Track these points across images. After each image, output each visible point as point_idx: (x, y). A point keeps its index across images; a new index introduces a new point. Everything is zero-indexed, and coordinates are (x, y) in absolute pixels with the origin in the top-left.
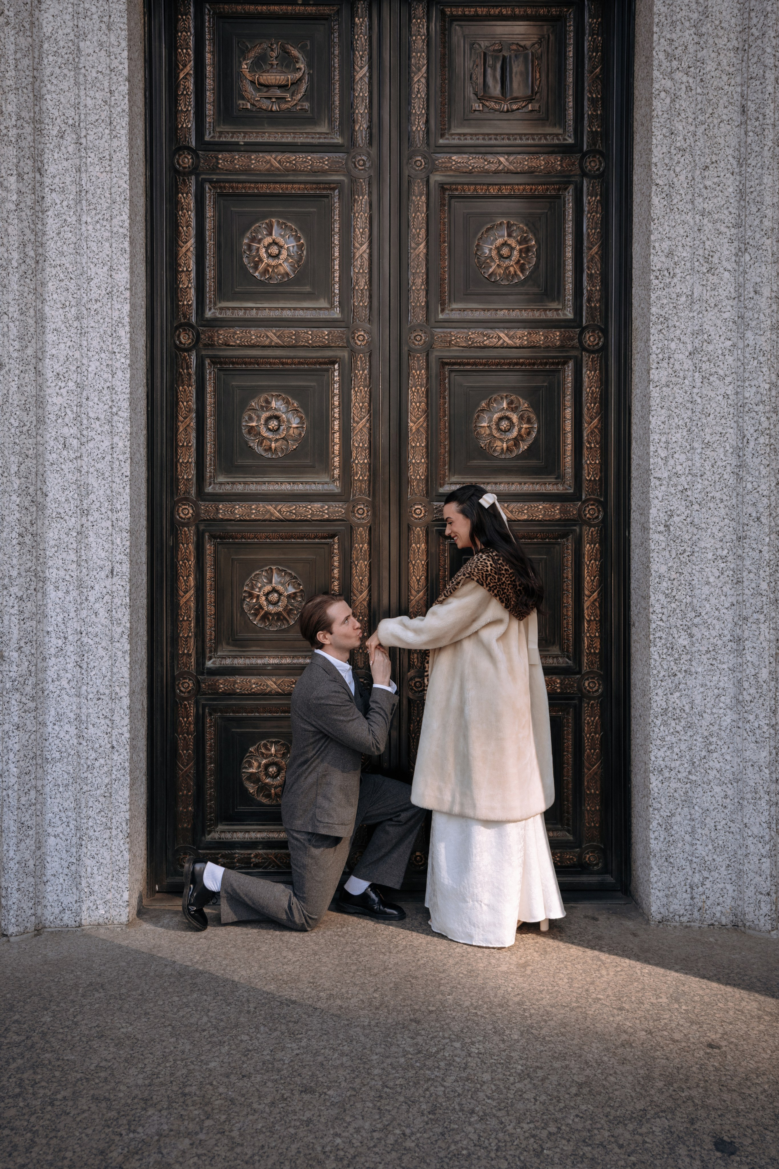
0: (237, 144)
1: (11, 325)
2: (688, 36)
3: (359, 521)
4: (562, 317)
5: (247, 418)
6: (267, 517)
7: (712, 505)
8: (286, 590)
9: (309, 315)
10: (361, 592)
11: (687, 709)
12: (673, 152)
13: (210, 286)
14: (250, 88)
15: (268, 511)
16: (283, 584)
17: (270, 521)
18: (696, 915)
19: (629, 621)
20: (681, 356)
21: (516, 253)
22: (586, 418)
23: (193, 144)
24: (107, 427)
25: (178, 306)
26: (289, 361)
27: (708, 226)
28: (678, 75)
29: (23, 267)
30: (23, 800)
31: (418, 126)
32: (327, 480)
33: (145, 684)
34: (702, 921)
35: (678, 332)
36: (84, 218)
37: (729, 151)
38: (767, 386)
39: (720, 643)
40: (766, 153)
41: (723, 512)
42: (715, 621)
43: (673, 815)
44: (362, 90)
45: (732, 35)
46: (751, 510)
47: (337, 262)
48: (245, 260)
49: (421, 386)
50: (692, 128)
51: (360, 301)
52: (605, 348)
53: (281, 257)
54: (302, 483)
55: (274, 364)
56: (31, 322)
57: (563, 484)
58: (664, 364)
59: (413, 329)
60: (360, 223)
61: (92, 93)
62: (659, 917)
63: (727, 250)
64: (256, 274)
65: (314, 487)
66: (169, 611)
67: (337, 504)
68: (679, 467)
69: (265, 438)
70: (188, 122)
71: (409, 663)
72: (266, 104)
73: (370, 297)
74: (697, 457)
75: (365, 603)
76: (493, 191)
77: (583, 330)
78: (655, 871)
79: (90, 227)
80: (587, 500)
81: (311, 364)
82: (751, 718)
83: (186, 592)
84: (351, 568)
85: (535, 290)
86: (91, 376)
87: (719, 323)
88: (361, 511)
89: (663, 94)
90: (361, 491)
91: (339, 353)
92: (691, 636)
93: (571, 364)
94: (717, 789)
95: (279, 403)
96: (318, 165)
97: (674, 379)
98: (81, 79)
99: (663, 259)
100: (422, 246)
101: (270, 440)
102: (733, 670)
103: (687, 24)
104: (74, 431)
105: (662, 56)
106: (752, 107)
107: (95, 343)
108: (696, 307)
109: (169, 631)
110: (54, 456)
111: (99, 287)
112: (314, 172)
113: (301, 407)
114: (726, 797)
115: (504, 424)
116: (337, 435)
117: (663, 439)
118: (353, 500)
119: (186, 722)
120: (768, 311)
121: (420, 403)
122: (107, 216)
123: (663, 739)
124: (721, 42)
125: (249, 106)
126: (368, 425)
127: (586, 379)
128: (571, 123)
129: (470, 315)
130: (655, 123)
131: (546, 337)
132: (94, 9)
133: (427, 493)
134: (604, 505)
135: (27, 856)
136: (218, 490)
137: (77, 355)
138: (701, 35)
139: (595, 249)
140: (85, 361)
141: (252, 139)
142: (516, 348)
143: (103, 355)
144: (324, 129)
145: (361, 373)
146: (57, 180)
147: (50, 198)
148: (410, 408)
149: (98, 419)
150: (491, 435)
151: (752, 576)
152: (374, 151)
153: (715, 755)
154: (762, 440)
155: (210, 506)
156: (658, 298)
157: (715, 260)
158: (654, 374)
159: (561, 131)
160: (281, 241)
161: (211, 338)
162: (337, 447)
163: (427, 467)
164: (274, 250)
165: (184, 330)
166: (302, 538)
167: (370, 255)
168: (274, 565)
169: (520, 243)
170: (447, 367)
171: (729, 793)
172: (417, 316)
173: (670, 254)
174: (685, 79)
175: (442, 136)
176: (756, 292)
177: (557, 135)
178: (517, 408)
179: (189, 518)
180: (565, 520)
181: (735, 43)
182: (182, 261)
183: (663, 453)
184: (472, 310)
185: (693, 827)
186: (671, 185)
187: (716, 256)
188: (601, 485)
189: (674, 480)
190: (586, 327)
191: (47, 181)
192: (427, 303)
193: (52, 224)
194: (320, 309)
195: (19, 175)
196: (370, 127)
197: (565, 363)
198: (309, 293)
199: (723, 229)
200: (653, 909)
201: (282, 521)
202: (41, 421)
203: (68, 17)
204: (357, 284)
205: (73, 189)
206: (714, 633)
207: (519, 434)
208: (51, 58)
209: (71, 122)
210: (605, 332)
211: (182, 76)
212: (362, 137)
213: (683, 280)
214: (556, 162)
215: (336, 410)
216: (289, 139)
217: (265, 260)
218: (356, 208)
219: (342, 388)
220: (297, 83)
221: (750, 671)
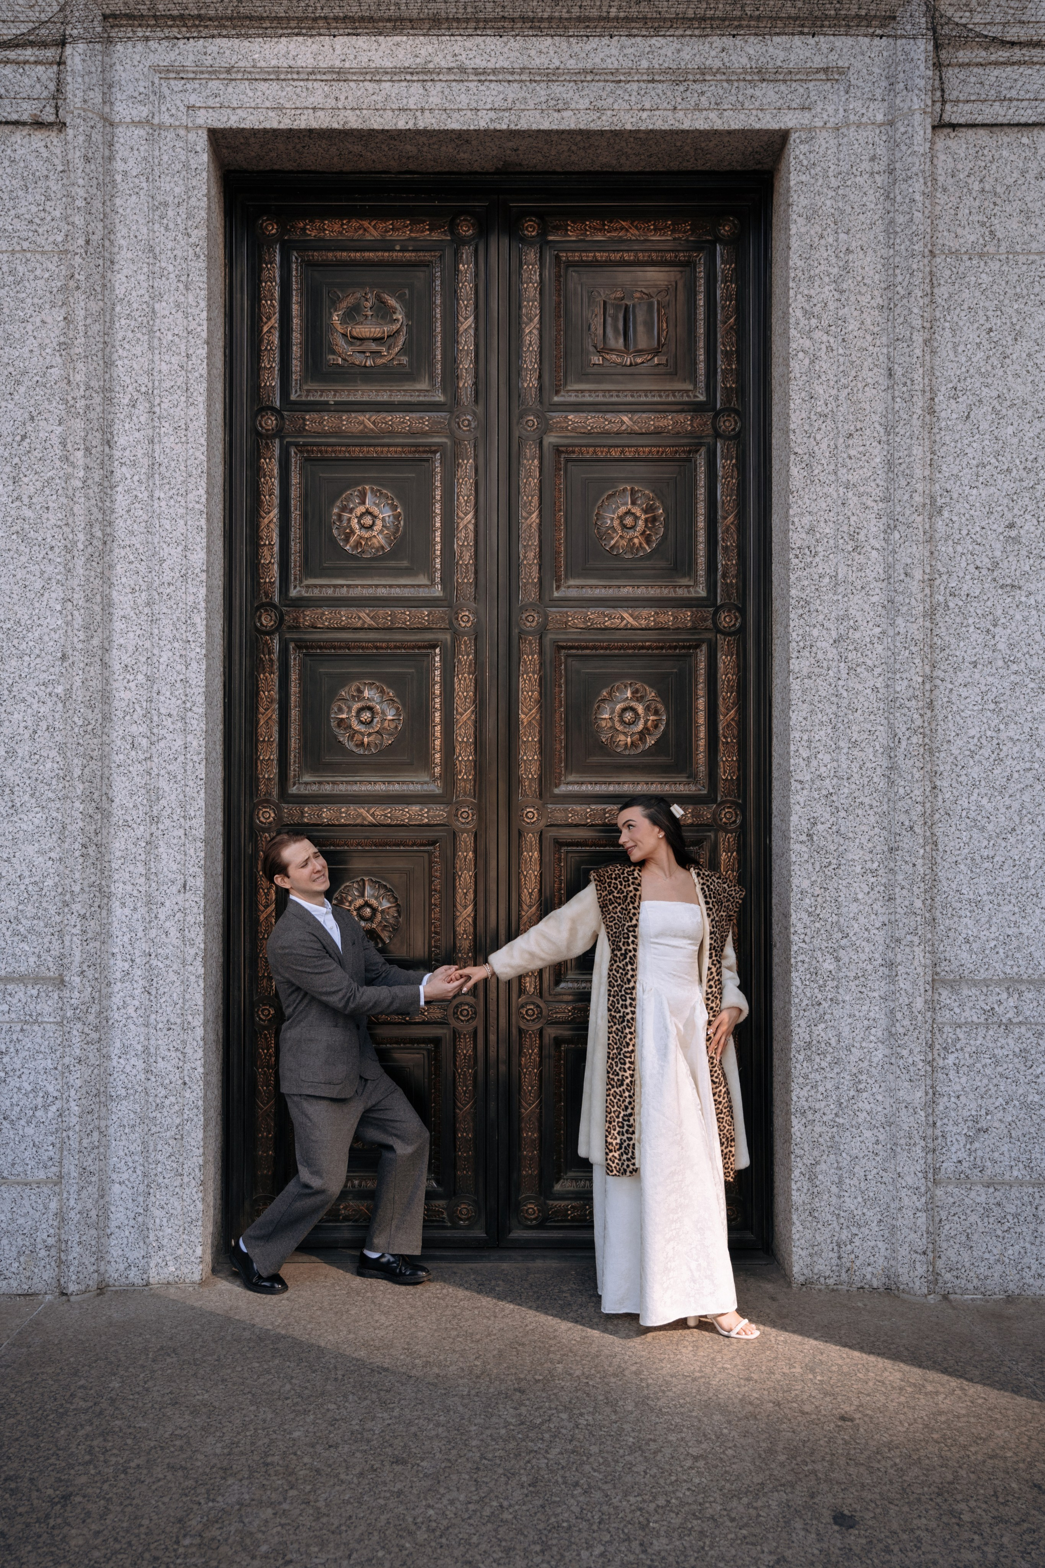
0: (326, 403)
1: (76, 613)
2: (828, 292)
3: (462, 826)
4: (693, 595)
5: (336, 709)
6: (359, 821)
7: (860, 812)
8: (380, 904)
9: (407, 593)
10: (465, 907)
11: (833, 1042)
12: (814, 417)
13: (295, 561)
14: (341, 342)
15: (361, 815)
16: (376, 898)
17: (362, 826)
18: (844, 1276)
19: (771, 941)
20: (824, 644)
21: (641, 523)
22: (722, 708)
23: (278, 404)
24: (180, 725)
25: (259, 583)
26: (384, 645)
27: (853, 500)
28: (817, 335)
29: (90, 550)
30: (85, 1142)
31: (530, 382)
32: (427, 779)
33: (221, 1012)
34: (850, 1284)
35: (821, 617)
36: (157, 494)
37: (876, 418)
38: (920, 680)
39: (870, 967)
40: (916, 422)
41: (873, 819)
42: (864, 944)
43: (818, 1163)
44: (466, 342)
45: (876, 293)
46: (903, 817)
47: (438, 533)
48: (335, 532)
49: (534, 673)
50: (834, 392)
51: (465, 578)
52: (743, 629)
53: (375, 528)
54: (398, 783)
55: (368, 648)
56: (97, 609)
57: (696, 783)
58: (806, 653)
59: (524, 608)
60: (464, 490)
61: (167, 358)
62: (802, 1279)
63: (874, 527)
64: (347, 548)
65: (411, 787)
66: (247, 928)
67: (438, 806)
68: (823, 769)
69: (356, 732)
70: (272, 380)
71: (520, 989)
72: (359, 359)
73: (476, 572)
74: (843, 758)
75: (470, 920)
76: (615, 453)
77: (718, 609)
78: (798, 1226)
79: (163, 504)
80: (723, 802)
81: (409, 648)
82: (905, 1053)
83: (266, 907)
84: (454, 880)
85: (663, 564)
86: (162, 668)
87: (866, 607)
88: (465, 815)
89: (801, 355)
90: (465, 793)
92: (837, 959)
93: (704, 647)
94: (867, 1134)
95: (372, 692)
96: (417, 426)
97: (817, 670)
98: (156, 342)
99: (804, 536)
100: (534, 515)
101: (363, 734)
102: (885, 999)
103: (826, 279)
104: (143, 729)
105: (799, 313)
106: (899, 371)
107: (167, 631)
108: (841, 589)
109: (247, 950)
110: (121, 757)
111: (172, 569)
112: (412, 434)
113: (398, 696)
114: (877, 1142)
115: (628, 716)
116: (438, 728)
117: (805, 737)
118: (457, 802)
119: (266, 1055)
120: (920, 596)
121: (532, 692)
122: (182, 491)
123: (806, 1077)
124: (865, 300)
125: (340, 361)
126: (473, 717)
127: (721, 665)
128: (702, 378)
129: (588, 593)
130: (793, 386)
131: (675, 618)
132: (171, 268)
133: (541, 794)
134: (743, 808)
135: (89, 1205)
136: (303, 791)
137: (148, 644)
138: (842, 292)
139: (731, 518)
140: (156, 651)
141: (344, 397)
142: (642, 629)
143: (176, 645)
144: (424, 386)
145: (465, 658)
146: (127, 453)
147: (121, 471)
148: (521, 698)
149: (170, 715)
150: (613, 728)
151: (905, 892)
152: (480, 410)
153: (865, 1095)
154: (914, 740)
155: (295, 809)
156: (799, 579)
157: (862, 537)
158: (794, 665)
159: (691, 387)
160: (375, 510)
161: (296, 619)
162: (437, 742)
163: (541, 765)
164: (368, 520)
165: (266, 611)
166: (398, 845)
167: (476, 526)
168: (366, 875)
169: (646, 512)
170: (563, 652)
171: (881, 1138)
172: (528, 594)
173: (811, 530)
174: (825, 338)
175: (557, 392)
176: (906, 574)
177: (687, 391)
178: (642, 697)
179: (270, 823)
180: (698, 825)
181: (879, 301)
182: (264, 534)
183: (805, 753)
184: (591, 587)
185: (841, 1177)
186: (812, 454)
187: (863, 533)
188: (738, 785)
189: (818, 783)
190: (722, 606)
191: (117, 454)
192: (540, 579)
193: (121, 501)
194: (419, 586)
195: (87, 449)
196: (475, 384)
197: (698, 646)
198: (407, 568)
199: (870, 503)
200: (796, 1269)
201: (375, 825)
202: (106, 718)
203: (142, 277)
204: (461, 558)
205: (146, 462)
206: (863, 957)
207: (646, 728)
208: (123, 322)
209: (143, 389)
210: (743, 611)
211: (265, 329)
212: (466, 395)
213: (826, 559)
214: (686, 421)
215: (437, 700)
216: (384, 397)
217: (358, 532)
218: (460, 473)
219: (443, 675)
220: (393, 335)
221: (904, 1000)
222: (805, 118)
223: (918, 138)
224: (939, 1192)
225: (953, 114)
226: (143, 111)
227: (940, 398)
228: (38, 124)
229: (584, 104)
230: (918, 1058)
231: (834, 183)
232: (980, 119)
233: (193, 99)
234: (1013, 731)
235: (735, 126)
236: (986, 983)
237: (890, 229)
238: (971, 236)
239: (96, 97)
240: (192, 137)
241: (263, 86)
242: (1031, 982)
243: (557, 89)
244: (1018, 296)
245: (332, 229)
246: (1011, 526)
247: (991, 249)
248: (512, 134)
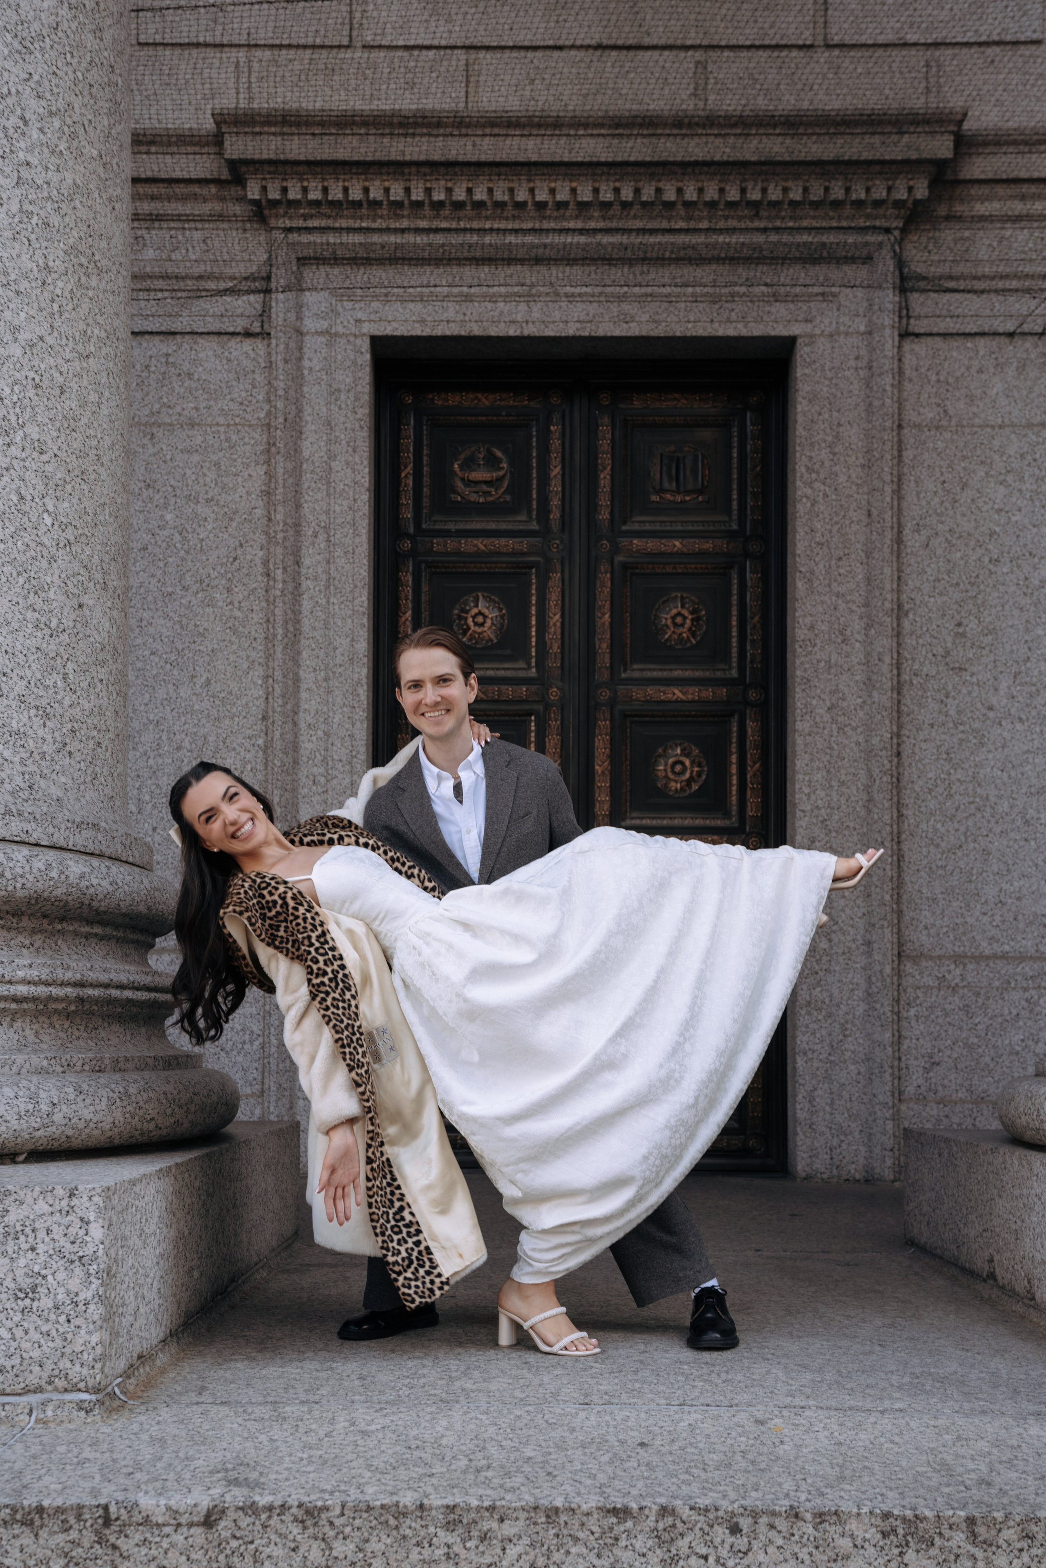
0: (449, 531)
1: (276, 686)
2: (824, 454)
4: (728, 676)
7: (846, 833)
9: (509, 674)
11: (827, 1001)
12: (813, 545)
14: (459, 484)
18: (835, 1172)
20: (821, 711)
21: (688, 622)
22: (749, 762)
23: (411, 530)
24: (348, 767)
27: (842, 606)
28: (817, 485)
29: (286, 640)
30: (281, 1066)
31: (604, 515)
34: (839, 1177)
35: (818, 691)
36: (332, 600)
37: (859, 546)
38: (889, 736)
39: (854, 946)
40: (886, 550)
41: (856, 838)
42: (850, 929)
43: (816, 1089)
44: (556, 486)
45: (859, 455)
47: (534, 629)
49: (606, 735)
50: (829, 527)
51: (554, 663)
52: (766, 702)
53: (486, 625)
56: (290, 683)
57: (730, 818)
58: (807, 717)
59: (599, 686)
60: (554, 597)
61: (339, 501)
62: (803, 1175)
63: (857, 625)
68: (819, 802)
70: (408, 514)
72: (473, 497)
73: (562, 659)
74: (834, 794)
76: (669, 569)
77: (747, 687)
78: (801, 1135)
79: (336, 607)
80: (750, 832)
81: (511, 715)
82: (878, 1006)
85: (705, 653)
86: (335, 726)
87: (851, 683)
89: (804, 500)
91: (535, 707)
92: (830, 940)
93: (736, 717)
94: (852, 1067)
96: (517, 547)
97: (815, 730)
98: (332, 491)
99: (806, 632)
100: (607, 616)
102: (864, 969)
103: (823, 445)
104: (321, 770)
105: (803, 469)
106: (875, 513)
107: (339, 700)
108: (833, 671)
110: (306, 790)
111: (343, 655)
112: (514, 554)
114: (859, 1073)
115: (678, 768)
117: (807, 778)
120: (889, 676)
121: (605, 749)
122: (350, 598)
123: (807, 1026)
124: (851, 460)
125: (459, 499)
127: (749, 730)
128: (735, 512)
129: (649, 674)
131: (714, 693)
132: (343, 437)
134: (764, 836)
135: (283, 1112)
137: (325, 709)
138: (835, 454)
139: (757, 618)
140: (331, 714)
141: (461, 526)
142: (689, 702)
143: (345, 709)
144: (523, 518)
145: (555, 724)
146: (311, 570)
147: (306, 584)
148: (596, 754)
149: (341, 761)
150: (666, 777)
151: (878, 890)
152: (566, 536)
153: (850, 1039)
154: (885, 779)
156: (802, 663)
157: (848, 633)
158: (799, 725)
159: (727, 519)
160: (486, 612)
163: (611, 804)
164: (480, 619)
167: (563, 624)
169: (692, 613)
170: (629, 719)
171: (862, 1070)
172: (602, 675)
173: (812, 628)
174: (822, 488)
175: (625, 523)
176: (880, 660)
177: (724, 522)
178: (689, 753)
181: (862, 461)
182: (402, 629)
183: (806, 790)
184: (650, 670)
185: (832, 1100)
186: (812, 572)
187: (849, 630)
188: (762, 820)
189: (816, 812)
190: (750, 685)
191: (303, 571)
192: (611, 664)
193: (306, 605)
194: (519, 669)
195: (284, 568)
196: (562, 516)
197: (731, 715)
198: (510, 656)
199: (854, 608)
200: (799, 1167)
202: (296, 762)
203: (323, 444)
204: (551, 648)
205: (324, 577)
206: (849, 938)
207: (691, 777)
208: (308, 475)
209: (323, 524)
210: (766, 689)
211: (403, 475)
212: (555, 525)
213: (822, 649)
214: (723, 545)
216: (493, 526)
217: (472, 628)
218: (551, 583)
219: (536, 736)
220: (500, 479)
221: (877, 968)
222: (808, 328)
223: (888, 346)
224: (903, 1107)
225: (917, 326)
226: (325, 324)
227: (907, 531)
228: (248, 334)
229: (645, 317)
230: (887, 1009)
231: (829, 375)
232: (935, 330)
233: (360, 315)
234: (960, 774)
235: (756, 333)
236: (940, 957)
237: (870, 409)
238: (930, 414)
239: (292, 316)
240: (359, 341)
241: (411, 305)
242: (973, 957)
243: (625, 307)
244: (964, 458)
245: (454, 399)
246: (959, 625)
247: (944, 423)
248: (591, 339)
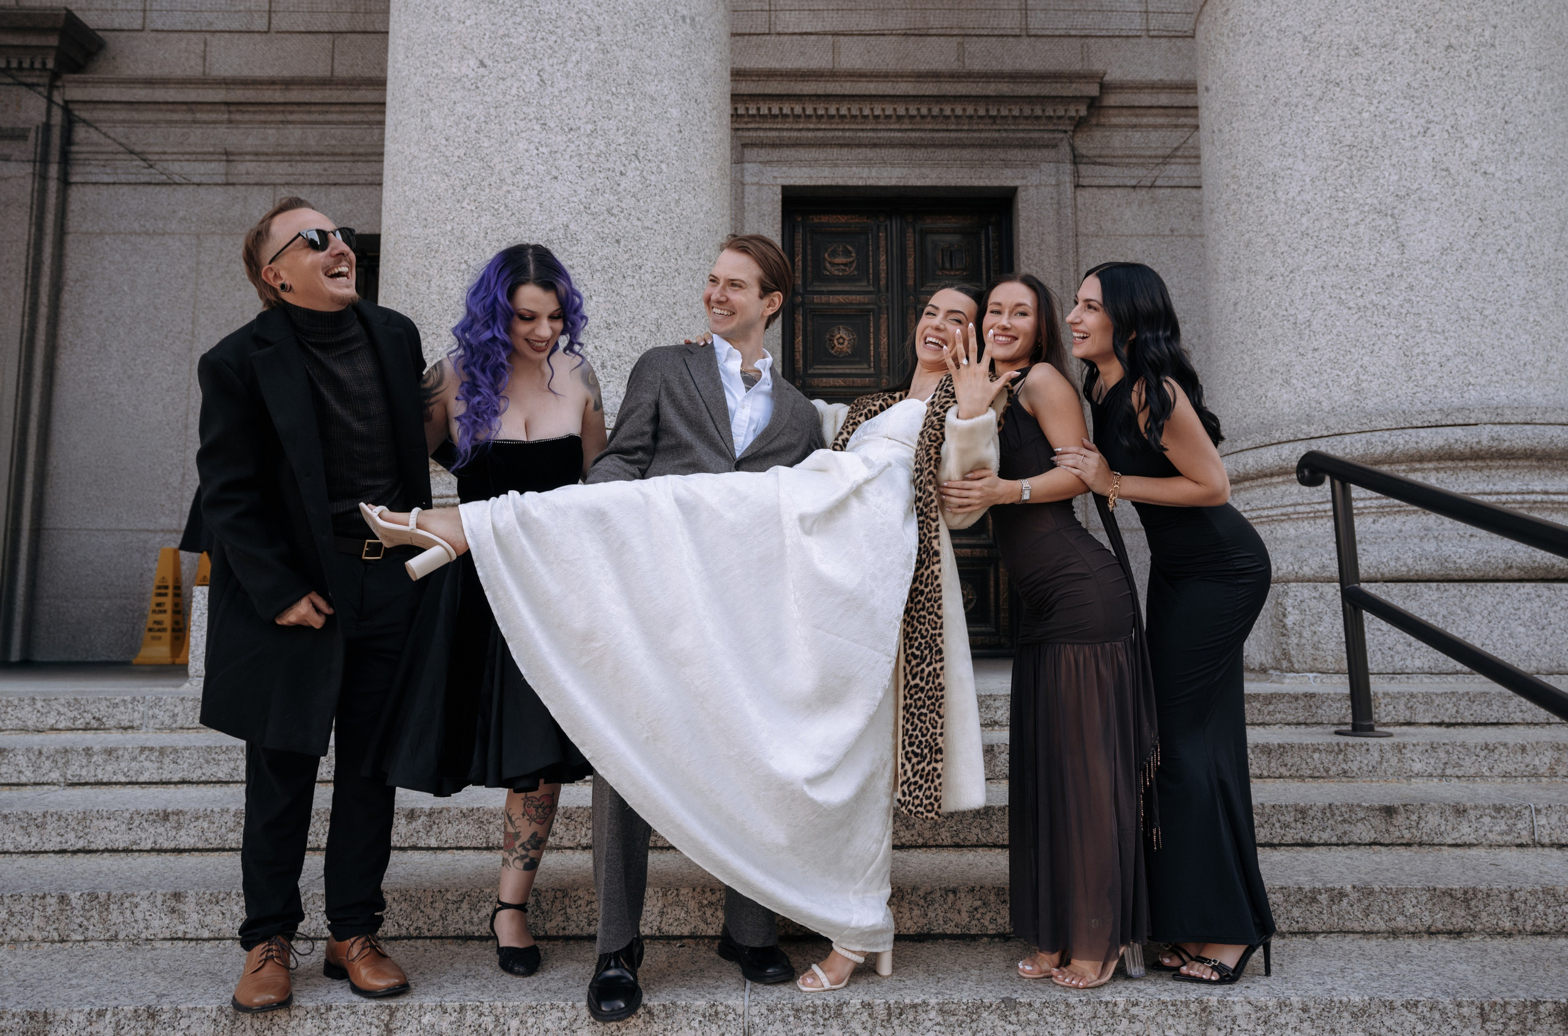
0: (823, 291)
2: (1036, 250)
9: (858, 371)
13: (810, 358)
14: (828, 265)
23: (802, 291)
25: (794, 368)
31: (911, 282)
44: (883, 267)
45: (1054, 251)
47: (872, 346)
48: (827, 345)
51: (884, 365)
53: (845, 344)
60: (883, 328)
64: (832, 352)
72: (836, 273)
73: (889, 364)
96: (862, 300)
103: (1034, 245)
105: (1024, 259)
106: (1065, 282)
112: (860, 304)
124: (1050, 253)
125: (828, 273)
128: (984, 281)
138: (1041, 250)
141: (830, 289)
144: (865, 283)
152: (889, 295)
159: (980, 284)
160: (844, 336)
161: (811, 384)
164: (841, 340)
167: (889, 344)
175: (922, 287)
182: (797, 347)
194: (864, 370)
196: (887, 283)
198: (859, 361)
204: (882, 358)
212: (883, 289)
216: (847, 288)
217: (837, 345)
218: (881, 321)
220: (851, 263)
222: (1024, 182)
223: (1069, 192)
225: (1083, 182)
226: (756, 179)
229: (934, 176)
231: (1036, 207)
232: (1093, 184)
233: (775, 174)
235: (995, 184)
237: (1059, 225)
238: (1092, 229)
240: (775, 188)
241: (804, 169)
243: (923, 170)
244: (1112, 252)
245: (824, 219)
247: (1100, 234)
248: (904, 187)
